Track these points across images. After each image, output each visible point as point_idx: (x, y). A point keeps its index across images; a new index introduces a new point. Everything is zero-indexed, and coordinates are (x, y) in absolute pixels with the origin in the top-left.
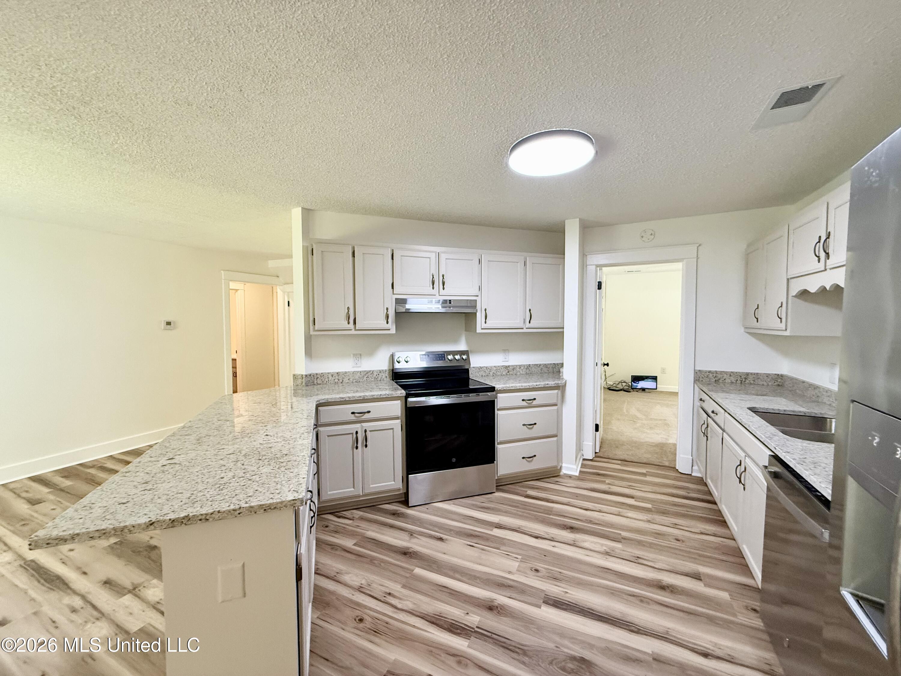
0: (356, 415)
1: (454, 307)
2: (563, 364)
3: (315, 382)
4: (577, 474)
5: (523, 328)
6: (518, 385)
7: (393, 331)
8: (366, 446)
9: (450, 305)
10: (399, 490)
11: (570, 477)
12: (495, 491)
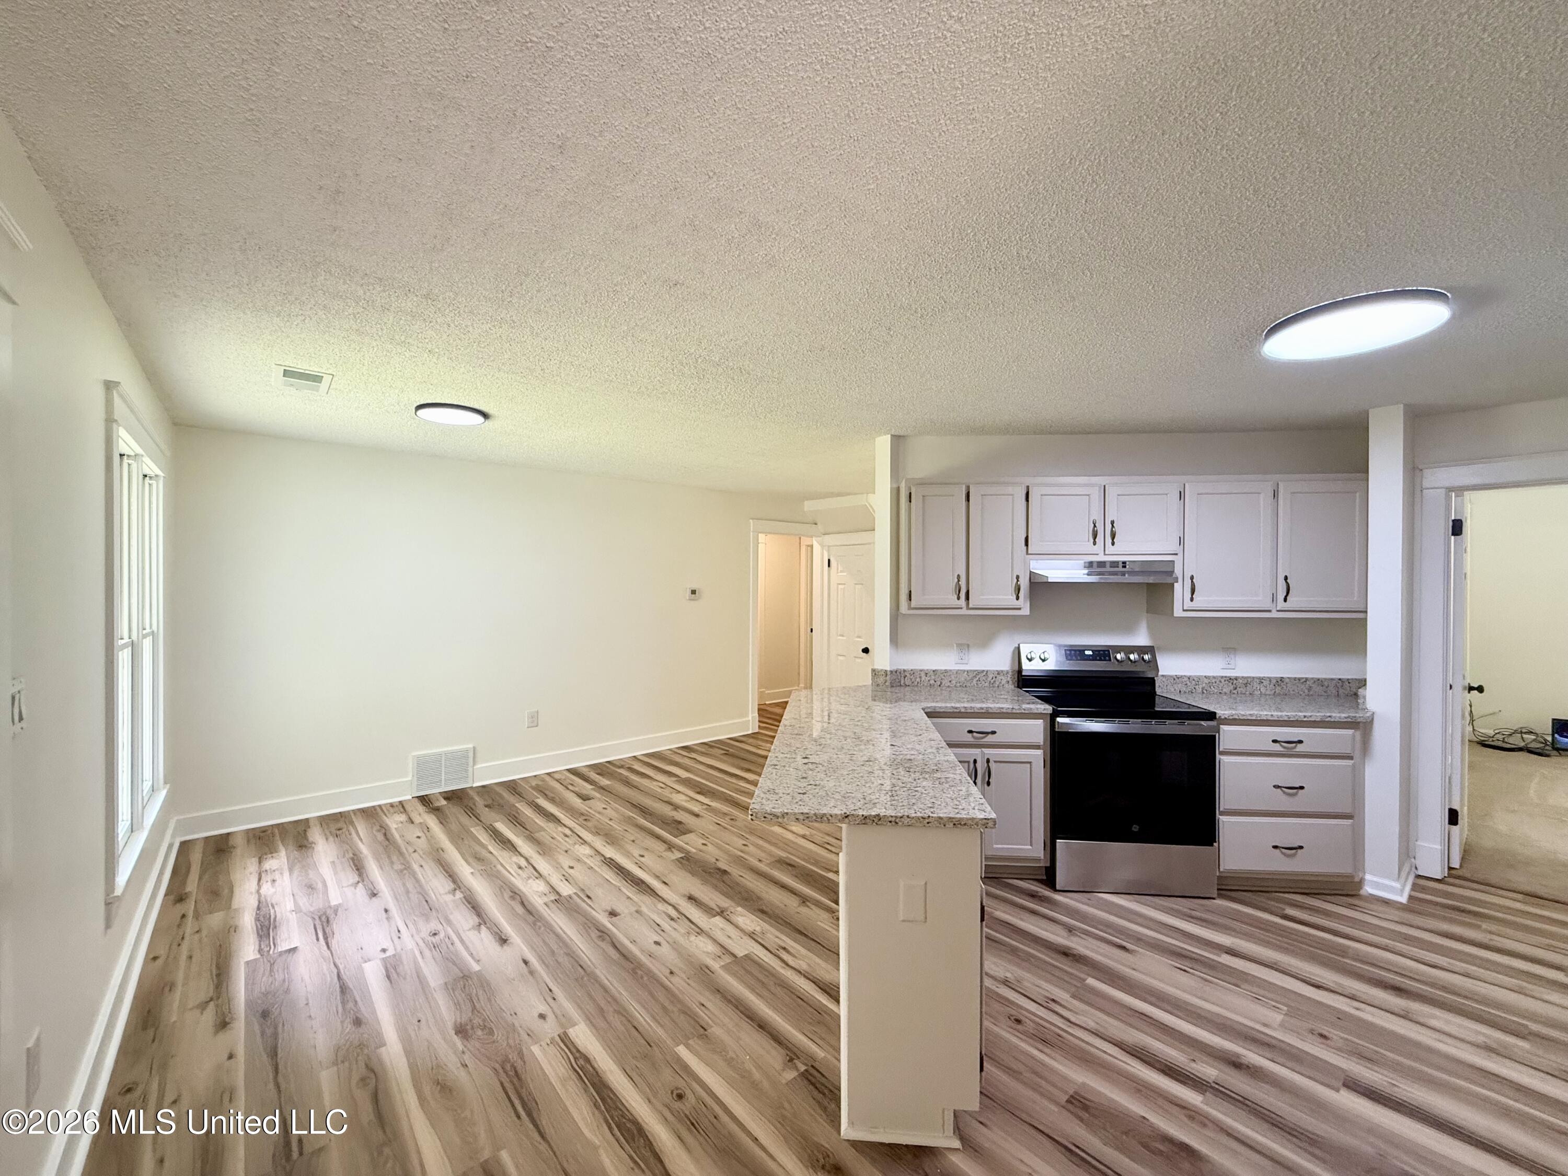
0: (975, 734)
1: (1132, 573)
2: (1365, 680)
3: (902, 682)
4: (1403, 899)
5: (1270, 611)
6: (1265, 714)
7: (1026, 611)
8: (989, 784)
9: (1124, 569)
10: (1039, 860)
11: (1387, 903)
12: (1215, 896)
